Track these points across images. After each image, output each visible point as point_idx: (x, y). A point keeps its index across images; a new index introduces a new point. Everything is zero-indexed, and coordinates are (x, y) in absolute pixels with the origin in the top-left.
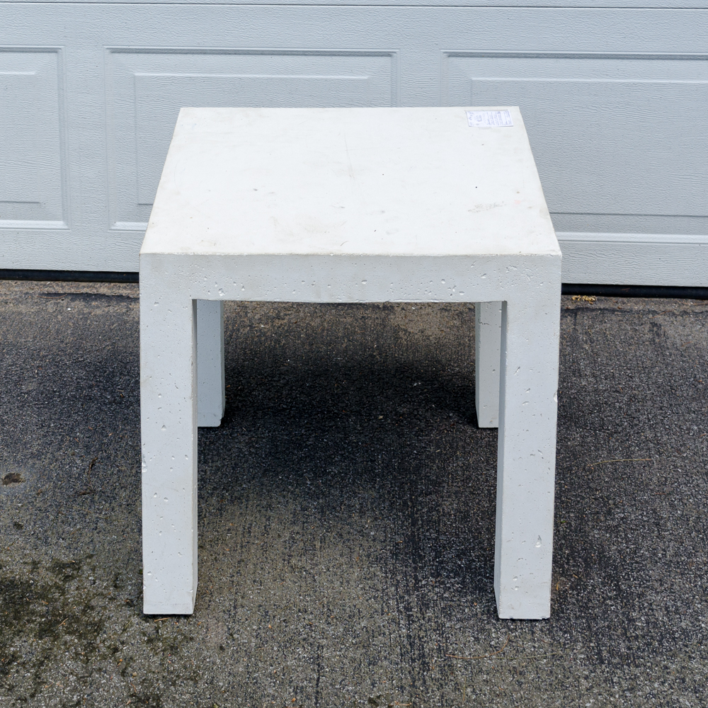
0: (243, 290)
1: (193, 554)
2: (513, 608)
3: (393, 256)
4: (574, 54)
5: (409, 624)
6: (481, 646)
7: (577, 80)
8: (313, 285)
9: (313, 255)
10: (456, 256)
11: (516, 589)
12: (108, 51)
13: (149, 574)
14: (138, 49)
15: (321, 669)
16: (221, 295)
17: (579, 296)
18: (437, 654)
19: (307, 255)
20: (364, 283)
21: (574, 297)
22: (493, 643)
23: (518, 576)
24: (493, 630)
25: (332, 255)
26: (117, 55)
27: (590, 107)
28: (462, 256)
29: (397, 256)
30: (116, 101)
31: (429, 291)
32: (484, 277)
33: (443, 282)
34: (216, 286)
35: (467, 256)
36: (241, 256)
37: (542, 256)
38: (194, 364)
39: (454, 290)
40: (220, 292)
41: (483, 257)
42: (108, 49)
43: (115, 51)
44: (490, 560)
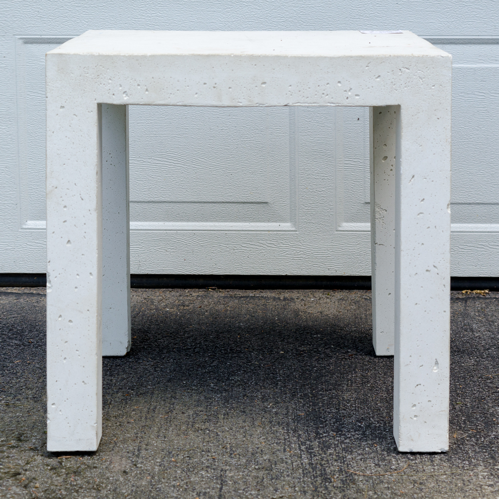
0: (147, 93)
1: (97, 383)
2: (412, 440)
3: (291, 57)
4: (458, 39)
5: (311, 457)
6: (382, 469)
7: (462, 65)
8: (214, 87)
9: (214, 56)
10: (351, 57)
11: (415, 419)
12: (21, 41)
13: (53, 406)
14: (50, 39)
15: (224, 482)
16: (125, 98)
17: (469, 291)
18: (338, 473)
19: (208, 56)
20: (264, 86)
21: (464, 292)
22: (393, 467)
23: (416, 403)
24: (393, 460)
25: (232, 55)
26: (29, 45)
27: (476, 93)
28: (357, 57)
29: (295, 57)
30: (29, 93)
31: (326, 94)
32: (378, 79)
33: (339, 85)
34: (121, 88)
35: (361, 56)
36: (144, 57)
37: (433, 57)
38: (99, 173)
39: (350, 93)
40: (124, 95)
41: (377, 58)
42: (21, 39)
43: (28, 41)
44: (389, 423)
